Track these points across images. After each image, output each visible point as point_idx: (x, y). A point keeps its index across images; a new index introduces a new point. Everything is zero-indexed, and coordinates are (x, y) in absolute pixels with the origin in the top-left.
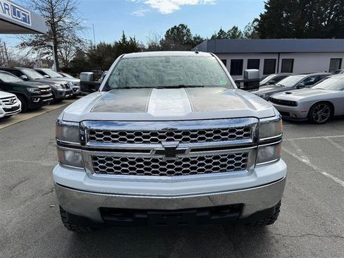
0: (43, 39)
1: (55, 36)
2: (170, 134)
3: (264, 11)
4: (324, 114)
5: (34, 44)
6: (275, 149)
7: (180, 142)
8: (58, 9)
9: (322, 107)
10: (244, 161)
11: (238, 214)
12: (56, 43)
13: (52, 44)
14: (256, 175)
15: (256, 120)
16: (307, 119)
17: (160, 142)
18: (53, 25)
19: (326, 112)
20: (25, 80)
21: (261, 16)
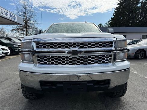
0: (22, 27)
1: (26, 26)
2: (75, 44)
3: (112, 17)
4: (142, 55)
5: (18, 29)
6: (124, 54)
7: (79, 48)
8: (28, 16)
9: (141, 52)
10: (110, 59)
11: (107, 86)
12: (27, 29)
13: (25, 29)
14: (116, 65)
15: (115, 39)
16: (134, 57)
17: (70, 48)
18: (26, 22)
19: (143, 54)
20: (12, 42)
21: (112, 18)
